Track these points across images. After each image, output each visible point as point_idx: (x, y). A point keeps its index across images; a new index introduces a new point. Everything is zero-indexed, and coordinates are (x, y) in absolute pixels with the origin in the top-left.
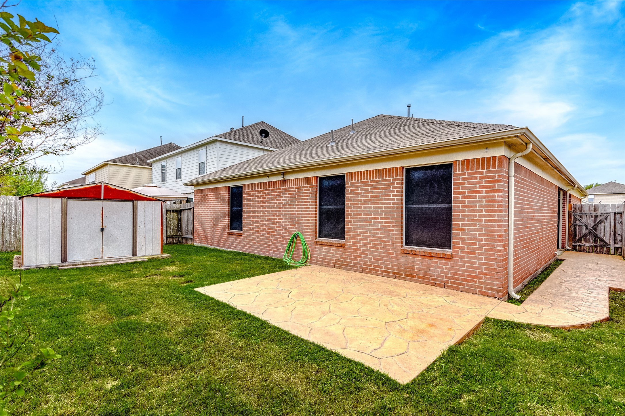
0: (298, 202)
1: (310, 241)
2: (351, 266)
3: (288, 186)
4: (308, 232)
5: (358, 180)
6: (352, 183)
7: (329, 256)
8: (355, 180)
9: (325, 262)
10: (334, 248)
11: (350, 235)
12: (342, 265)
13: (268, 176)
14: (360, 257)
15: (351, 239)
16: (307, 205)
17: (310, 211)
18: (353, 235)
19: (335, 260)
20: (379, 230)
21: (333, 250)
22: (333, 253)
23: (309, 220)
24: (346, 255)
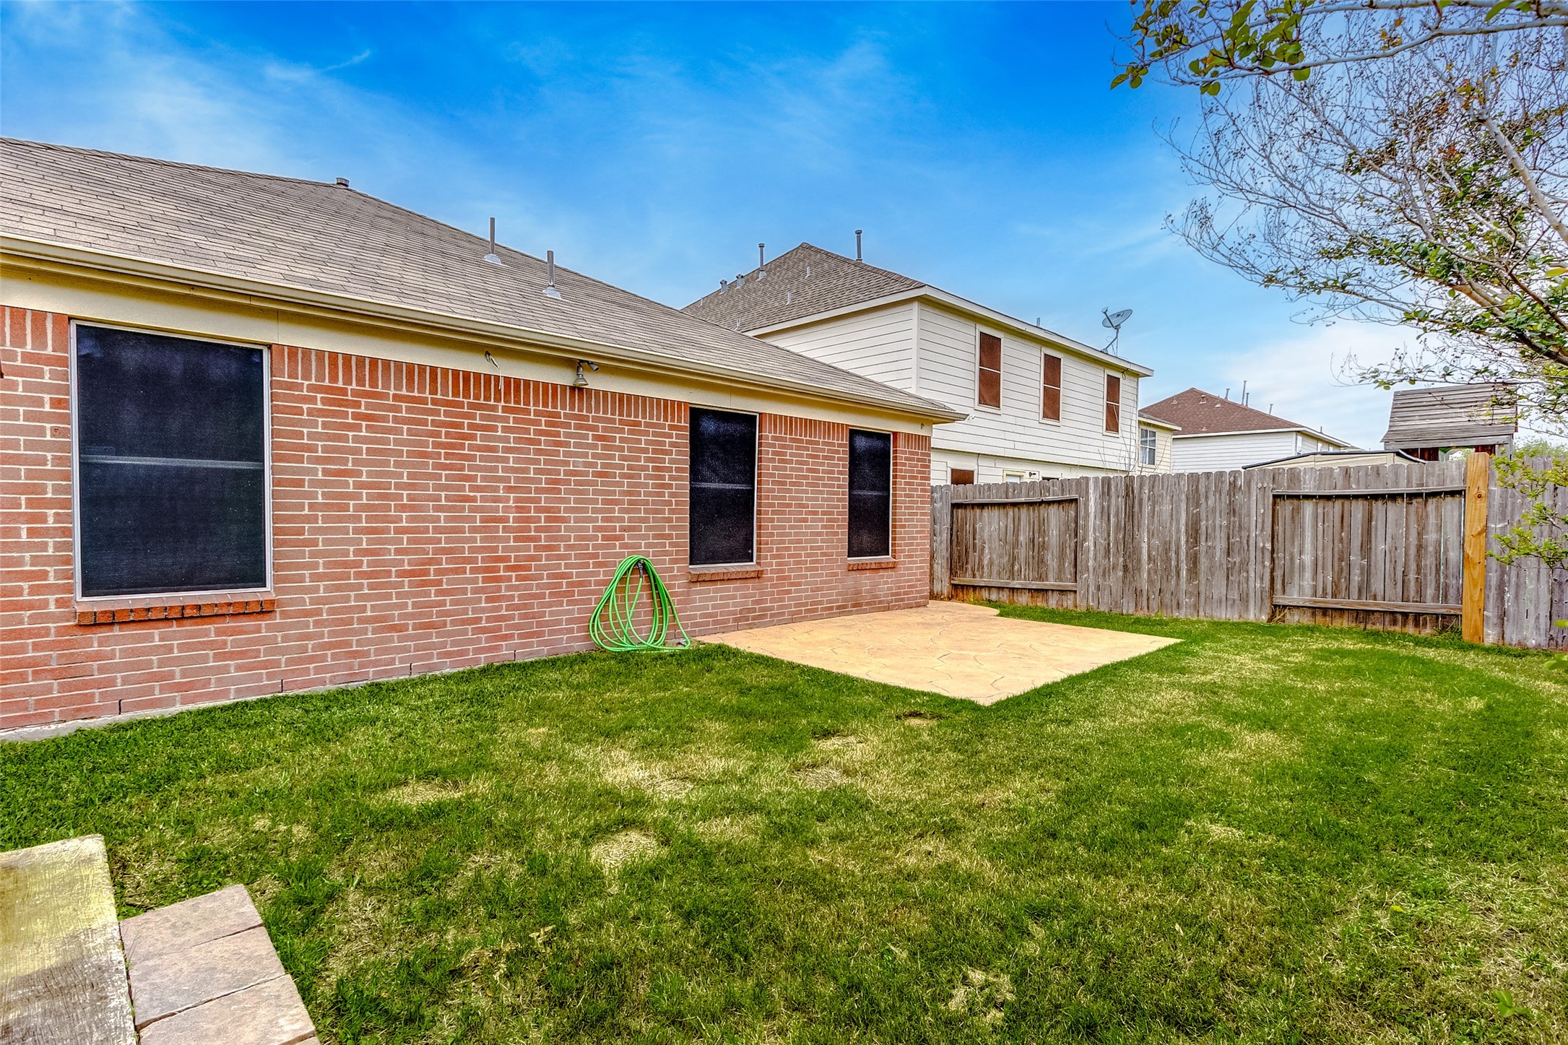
0: (630, 467)
1: (675, 578)
2: (772, 616)
3: (589, 411)
4: (666, 553)
5: (786, 434)
6: (775, 438)
7: (727, 605)
8: (780, 433)
9: (716, 623)
10: (738, 584)
11: (771, 550)
12: (754, 618)
13: (487, 352)
14: (789, 592)
15: (773, 557)
16: (663, 478)
17: (672, 495)
18: (778, 549)
19: (741, 612)
20: (819, 534)
21: (736, 589)
22: (734, 597)
23: (669, 520)
24: (762, 594)
